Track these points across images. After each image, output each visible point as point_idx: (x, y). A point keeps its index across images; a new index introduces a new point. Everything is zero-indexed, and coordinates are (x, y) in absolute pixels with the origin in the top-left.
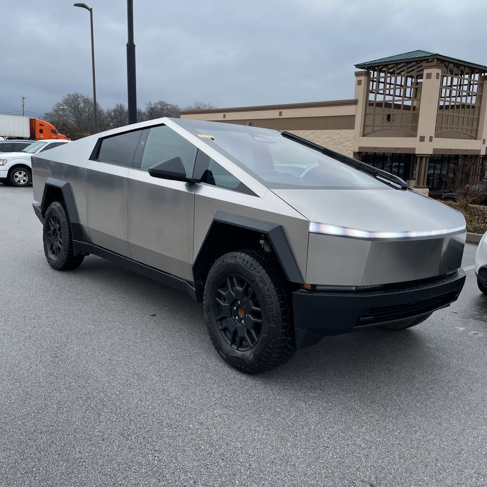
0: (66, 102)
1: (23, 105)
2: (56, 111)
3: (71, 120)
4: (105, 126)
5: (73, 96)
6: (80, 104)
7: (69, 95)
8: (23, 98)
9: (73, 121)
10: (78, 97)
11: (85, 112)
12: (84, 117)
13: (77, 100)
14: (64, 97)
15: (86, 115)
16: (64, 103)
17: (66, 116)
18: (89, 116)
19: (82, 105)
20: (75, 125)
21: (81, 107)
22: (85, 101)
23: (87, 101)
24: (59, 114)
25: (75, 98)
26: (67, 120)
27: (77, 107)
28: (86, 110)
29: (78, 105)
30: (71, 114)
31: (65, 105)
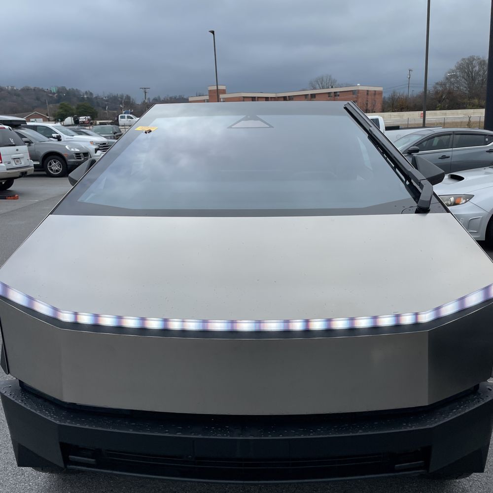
0: (460, 68)
1: (409, 78)
2: (447, 78)
3: (464, 88)
5: (469, 59)
6: (475, 67)
7: (463, 59)
8: (410, 70)
10: (474, 59)
11: (480, 75)
12: (477, 81)
13: (472, 64)
14: (458, 63)
15: (480, 79)
16: (457, 69)
17: (458, 82)
18: (483, 80)
19: (477, 68)
20: (467, 92)
21: (476, 71)
22: (481, 63)
23: (482, 63)
24: (451, 82)
25: (470, 61)
26: (458, 87)
27: (471, 72)
28: (481, 73)
29: (472, 69)
30: (463, 80)
31: (458, 71)
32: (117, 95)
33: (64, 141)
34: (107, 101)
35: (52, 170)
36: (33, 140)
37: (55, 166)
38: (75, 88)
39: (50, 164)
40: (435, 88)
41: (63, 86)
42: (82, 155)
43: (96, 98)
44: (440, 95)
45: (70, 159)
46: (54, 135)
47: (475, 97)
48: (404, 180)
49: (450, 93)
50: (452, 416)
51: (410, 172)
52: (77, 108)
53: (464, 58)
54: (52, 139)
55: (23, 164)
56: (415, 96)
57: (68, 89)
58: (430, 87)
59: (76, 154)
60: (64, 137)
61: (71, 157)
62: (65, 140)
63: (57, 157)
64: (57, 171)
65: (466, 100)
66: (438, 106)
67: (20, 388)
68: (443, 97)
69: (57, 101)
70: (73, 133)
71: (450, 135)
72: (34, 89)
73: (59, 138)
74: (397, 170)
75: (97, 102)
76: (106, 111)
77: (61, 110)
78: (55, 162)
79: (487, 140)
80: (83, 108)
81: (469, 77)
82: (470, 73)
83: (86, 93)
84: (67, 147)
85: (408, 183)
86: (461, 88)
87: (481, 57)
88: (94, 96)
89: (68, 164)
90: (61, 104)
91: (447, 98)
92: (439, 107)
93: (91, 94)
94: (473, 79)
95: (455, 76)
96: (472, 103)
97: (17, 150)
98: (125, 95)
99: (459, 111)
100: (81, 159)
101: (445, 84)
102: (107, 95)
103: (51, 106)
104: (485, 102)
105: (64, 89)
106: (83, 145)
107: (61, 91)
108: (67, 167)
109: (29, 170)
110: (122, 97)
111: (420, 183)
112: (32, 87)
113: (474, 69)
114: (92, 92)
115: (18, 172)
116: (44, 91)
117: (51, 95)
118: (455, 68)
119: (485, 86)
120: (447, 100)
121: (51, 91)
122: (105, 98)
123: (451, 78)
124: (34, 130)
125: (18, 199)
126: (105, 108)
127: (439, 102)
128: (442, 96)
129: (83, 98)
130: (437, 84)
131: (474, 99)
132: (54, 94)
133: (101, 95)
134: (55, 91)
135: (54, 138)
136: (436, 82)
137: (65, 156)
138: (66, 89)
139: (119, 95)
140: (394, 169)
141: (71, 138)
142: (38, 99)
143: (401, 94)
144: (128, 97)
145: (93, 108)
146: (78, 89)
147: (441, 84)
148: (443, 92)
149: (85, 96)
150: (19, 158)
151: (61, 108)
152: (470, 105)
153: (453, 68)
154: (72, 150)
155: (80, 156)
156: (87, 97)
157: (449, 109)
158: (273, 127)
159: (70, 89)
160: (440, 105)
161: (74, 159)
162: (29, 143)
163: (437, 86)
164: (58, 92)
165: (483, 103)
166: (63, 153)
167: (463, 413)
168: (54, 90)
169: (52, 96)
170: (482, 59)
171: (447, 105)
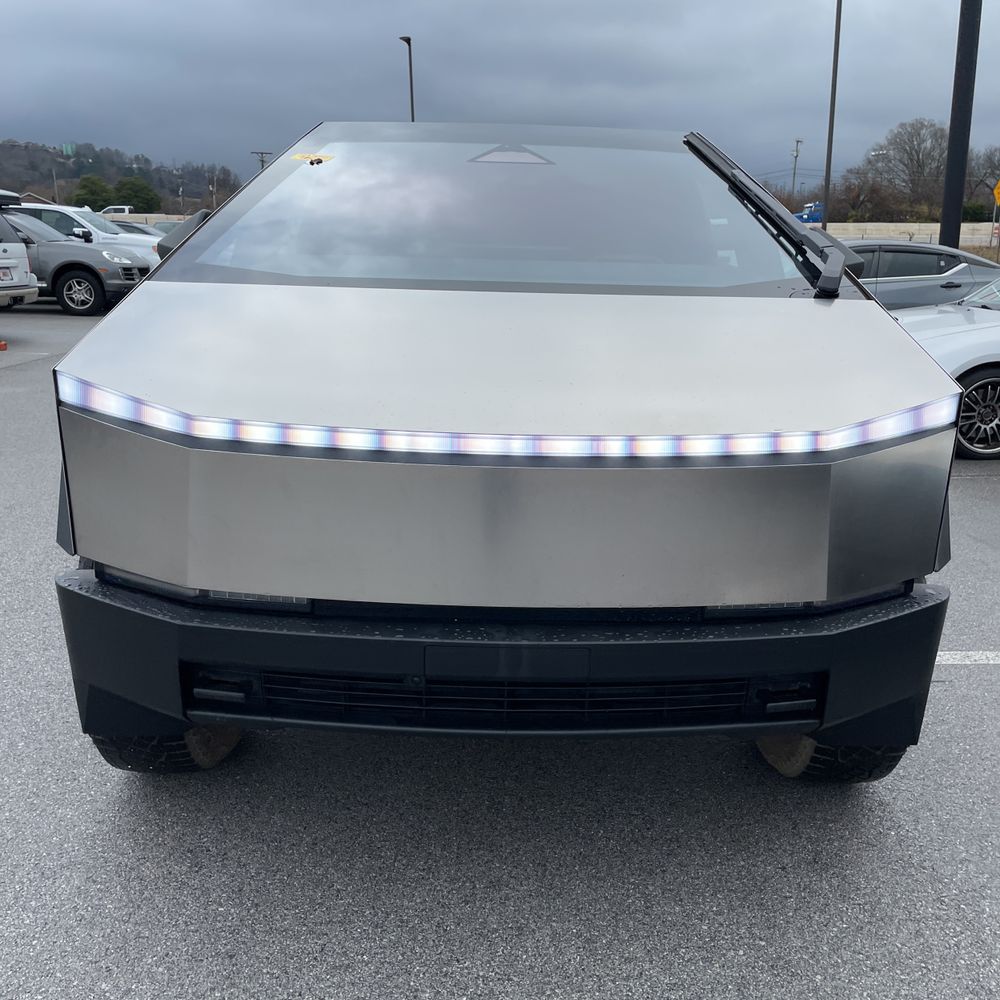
0: (896, 142)
1: (796, 157)
2: (870, 162)
3: (901, 182)
4: (973, 186)
5: (912, 125)
6: (924, 141)
7: (902, 125)
8: (798, 142)
9: (904, 181)
10: (922, 125)
11: (933, 159)
12: (928, 170)
13: (919, 135)
14: (891, 131)
15: (934, 165)
16: (890, 144)
17: (890, 171)
18: (938, 167)
19: (928, 144)
20: (907, 191)
21: (925, 148)
22: (935, 134)
23: (939, 135)
24: (876, 169)
25: (916, 129)
26: (890, 181)
27: (916, 151)
28: (936, 154)
29: (919, 145)
30: (901, 166)
31: (892, 147)
32: (203, 165)
33: (99, 243)
34: (181, 177)
35: (72, 300)
36: (34, 238)
37: (80, 293)
38: (113, 149)
39: (70, 289)
40: (845, 178)
41: (89, 142)
42: (135, 271)
43: (158, 170)
44: (854, 194)
45: (112, 278)
46: (77, 230)
47: (923, 202)
48: (794, 253)
49: (874, 190)
50: (865, 622)
51: (805, 236)
52: (118, 190)
53: (904, 122)
54: (73, 238)
55: (16, 281)
56: (806, 194)
57: (97, 149)
58: (836, 176)
59: (125, 269)
60: (98, 235)
61: (115, 275)
62: (101, 241)
63: (84, 274)
64: (83, 303)
65: (904, 207)
66: (850, 214)
67: (97, 580)
68: (861, 198)
69: (76, 173)
70: (118, 229)
71: (873, 251)
72: (26, 147)
73: (87, 237)
74: (781, 238)
75: (160, 179)
76: (180, 199)
77: (82, 192)
78: (79, 283)
79: (942, 263)
80: (130, 189)
81: (912, 160)
82: (914, 152)
83: (137, 158)
84: (104, 253)
85: (800, 258)
86: (897, 182)
87: (936, 121)
88: (154, 167)
89: (106, 289)
90: (85, 179)
91: (868, 201)
92: (851, 217)
93: (147, 161)
94: (921, 165)
95: (885, 158)
96: (917, 213)
97: (5, 251)
98: (218, 168)
99: (892, 226)
100: (133, 279)
101: (865, 174)
102: (180, 166)
103: (62, 182)
104: (941, 210)
105: (89, 147)
106: (139, 253)
107: (83, 151)
108: (105, 296)
109: (29, 293)
110: (212, 170)
111: (822, 252)
112: (22, 142)
113: (923, 146)
114: (150, 158)
115: (7, 295)
116: (47, 151)
117: (62, 160)
118: (886, 143)
119: (942, 178)
120: (869, 205)
121: (62, 152)
122: (177, 170)
123: (877, 161)
124: (35, 217)
125: (5, 349)
126: (175, 192)
127: (853, 208)
128: (858, 196)
129: (131, 170)
130: (850, 171)
131: (921, 204)
132: (68, 157)
133: (168, 164)
134: (70, 153)
135: (78, 236)
136: (849, 168)
137: (102, 274)
138: (93, 149)
139: (206, 165)
140: (776, 238)
141: (113, 239)
142: (33, 167)
143: (779, 187)
144: (225, 172)
145: (150, 191)
146: (121, 149)
147: (857, 172)
148: (861, 189)
149: (135, 166)
150: (8, 268)
151: (84, 187)
152: (912, 216)
153: (883, 141)
154: (116, 260)
155: (132, 275)
156: (140, 169)
157: (870, 220)
158: (553, 164)
159: (101, 150)
160: (854, 213)
161: (121, 279)
162: (27, 242)
163: (850, 176)
164: (77, 154)
165: (938, 212)
166: (97, 266)
167: (885, 619)
168: (68, 150)
169: (63, 163)
170: (938, 126)
171: (868, 215)
